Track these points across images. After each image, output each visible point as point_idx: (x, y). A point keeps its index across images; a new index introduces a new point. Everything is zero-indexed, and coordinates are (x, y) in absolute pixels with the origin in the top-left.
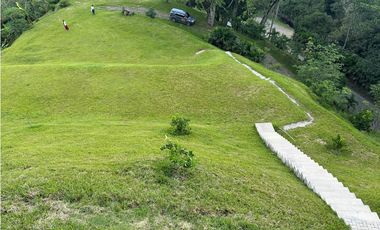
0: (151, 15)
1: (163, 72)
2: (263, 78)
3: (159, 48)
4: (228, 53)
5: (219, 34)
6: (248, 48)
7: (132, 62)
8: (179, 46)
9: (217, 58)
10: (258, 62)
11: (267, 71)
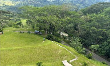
0: (29, 33)
1: (33, 48)
2: (62, 47)
3: (32, 41)
4: (52, 41)
5: (49, 36)
6: (57, 39)
7: (23, 46)
8: (38, 40)
9: (49, 43)
10: (60, 43)
11: (63, 45)
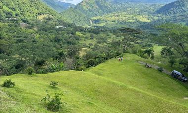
0: (160, 70)
3: (160, 88)
7: (143, 90)
8: (173, 90)
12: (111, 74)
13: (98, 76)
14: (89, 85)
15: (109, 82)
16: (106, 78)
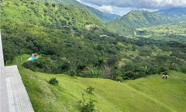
12: (152, 91)
13: (136, 91)
14: (125, 99)
15: (147, 100)
16: (144, 94)
